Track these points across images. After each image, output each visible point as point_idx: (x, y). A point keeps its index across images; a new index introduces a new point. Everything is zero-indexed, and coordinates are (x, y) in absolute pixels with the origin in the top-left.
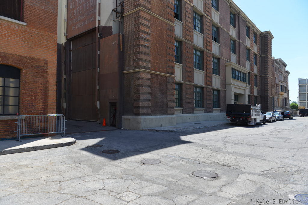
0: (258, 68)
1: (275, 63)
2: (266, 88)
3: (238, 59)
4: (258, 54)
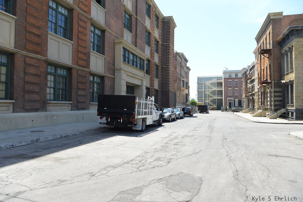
0: (159, 57)
1: (178, 57)
2: (167, 81)
4: (159, 41)
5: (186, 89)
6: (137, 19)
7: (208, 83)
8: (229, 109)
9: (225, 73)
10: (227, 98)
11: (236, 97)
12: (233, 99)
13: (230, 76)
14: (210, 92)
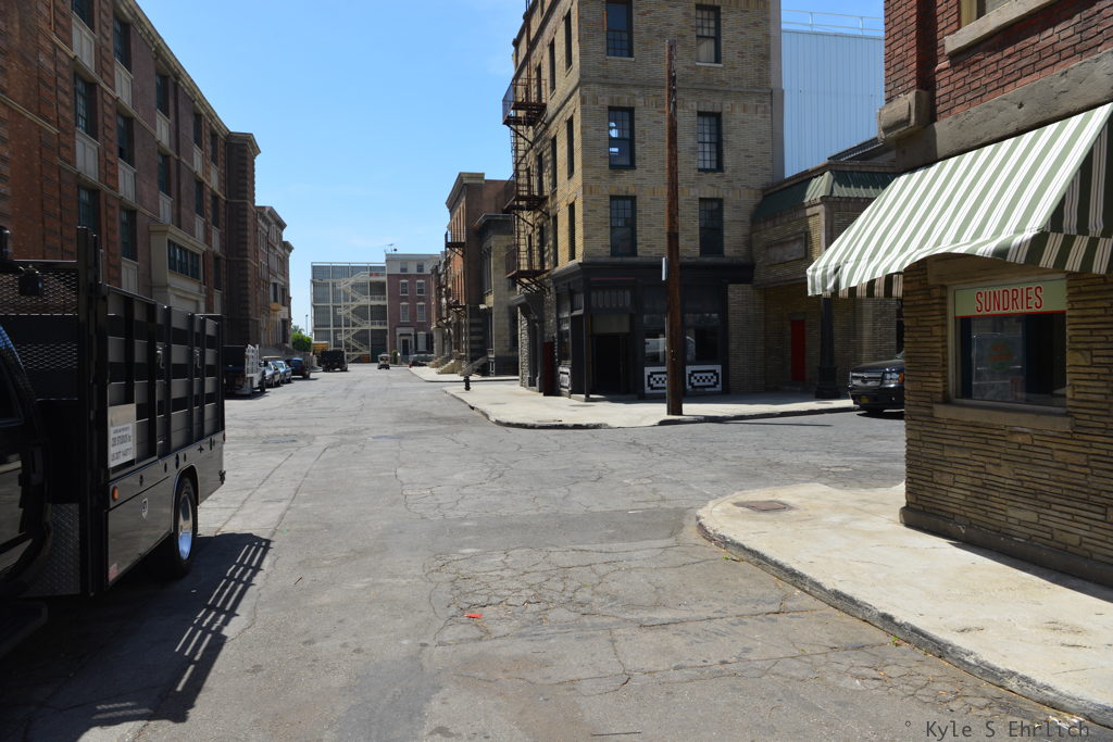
0: (221, 235)
1: (260, 221)
2: (243, 295)
3: (175, 211)
4: (220, 194)
5: (284, 305)
6: (178, 161)
7: (344, 284)
8: (402, 360)
9: (390, 259)
10: (398, 329)
11: (421, 326)
12: (411, 331)
13: (402, 270)
14: (350, 311)
